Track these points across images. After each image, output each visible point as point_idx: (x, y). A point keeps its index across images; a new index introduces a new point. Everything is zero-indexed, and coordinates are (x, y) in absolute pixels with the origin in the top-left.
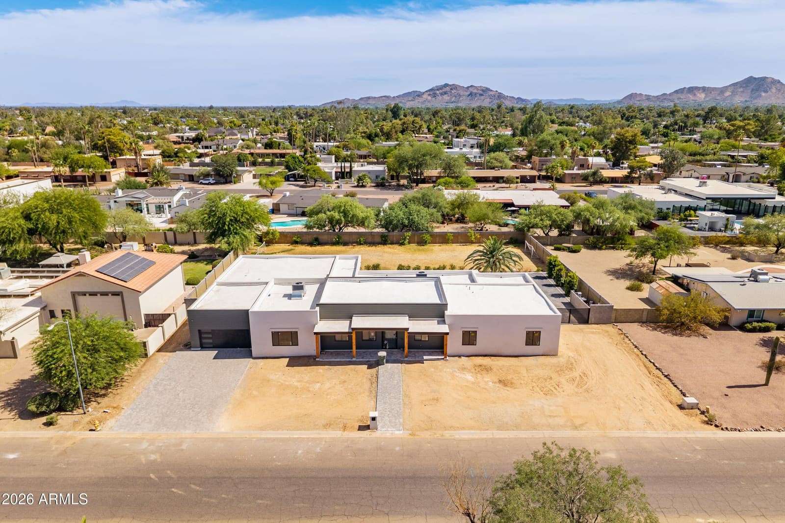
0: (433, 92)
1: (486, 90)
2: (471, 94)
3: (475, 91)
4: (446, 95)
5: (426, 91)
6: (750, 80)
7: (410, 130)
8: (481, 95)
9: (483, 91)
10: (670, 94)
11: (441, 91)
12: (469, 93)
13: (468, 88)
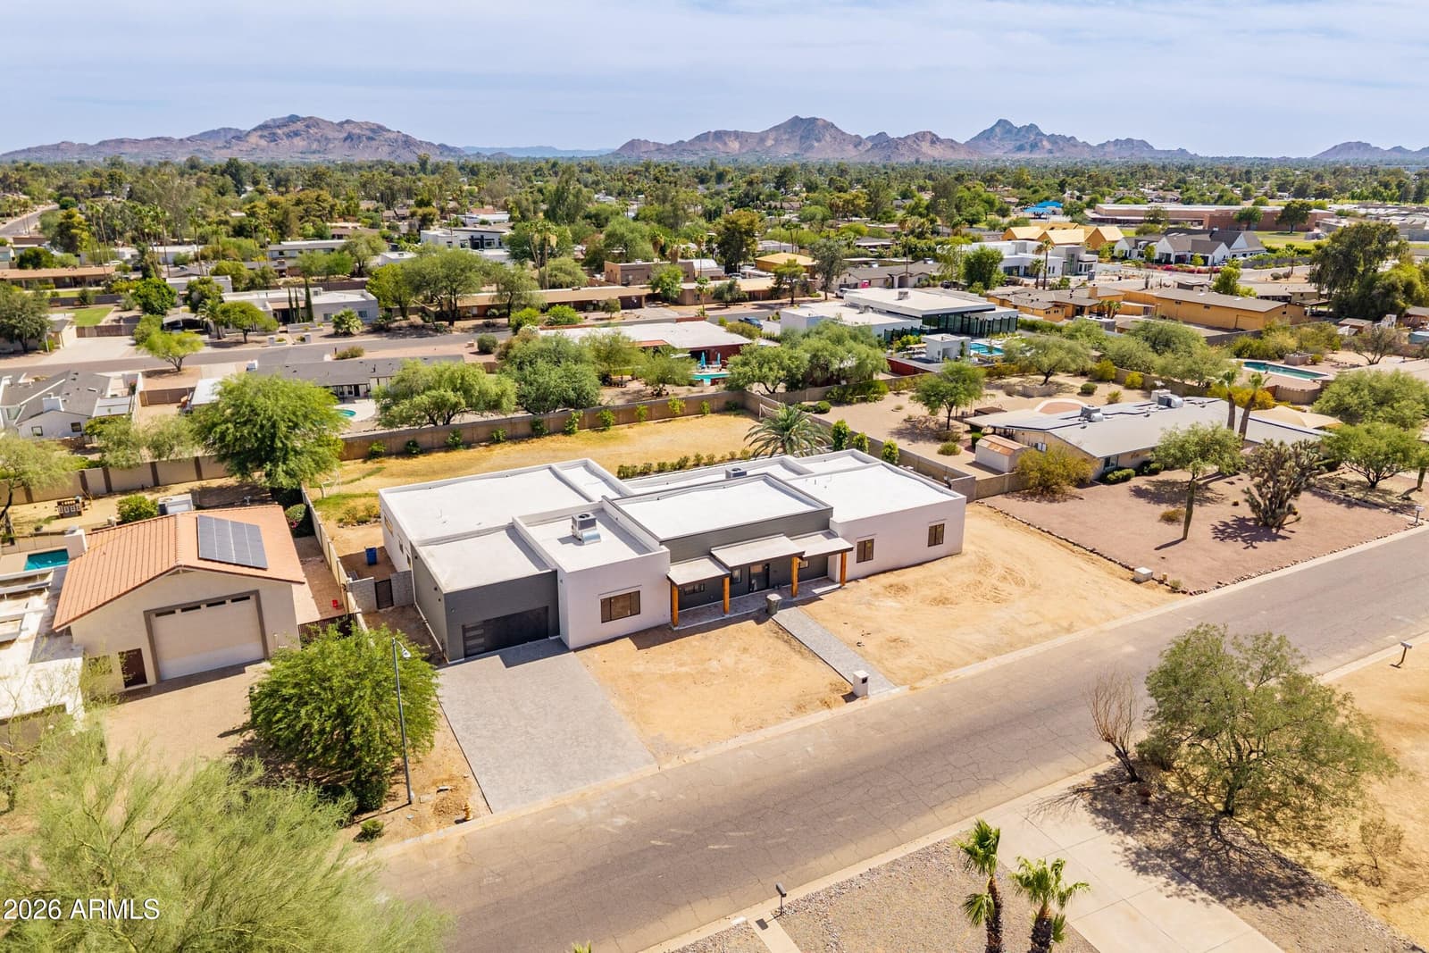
0: (268, 130)
1: (378, 130)
2: (349, 137)
3: (357, 131)
4: (299, 138)
5: (255, 130)
6: (796, 122)
7: (314, 216)
8: (370, 139)
9: (373, 131)
10: (691, 142)
11: (286, 130)
12: (345, 135)
13: (341, 124)
